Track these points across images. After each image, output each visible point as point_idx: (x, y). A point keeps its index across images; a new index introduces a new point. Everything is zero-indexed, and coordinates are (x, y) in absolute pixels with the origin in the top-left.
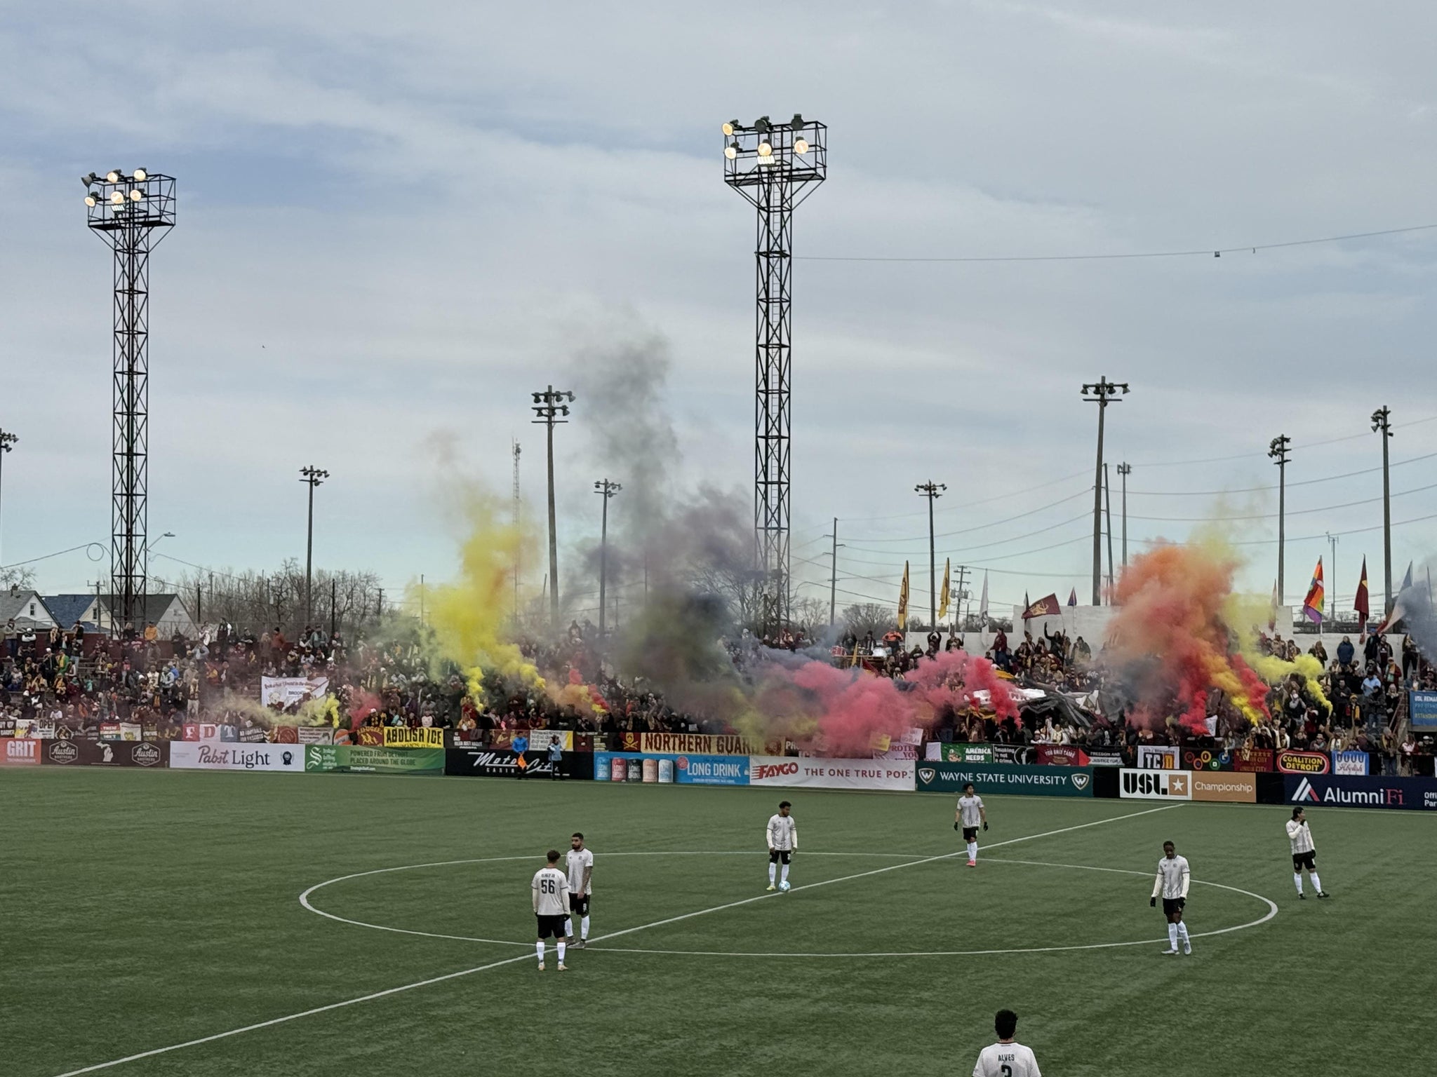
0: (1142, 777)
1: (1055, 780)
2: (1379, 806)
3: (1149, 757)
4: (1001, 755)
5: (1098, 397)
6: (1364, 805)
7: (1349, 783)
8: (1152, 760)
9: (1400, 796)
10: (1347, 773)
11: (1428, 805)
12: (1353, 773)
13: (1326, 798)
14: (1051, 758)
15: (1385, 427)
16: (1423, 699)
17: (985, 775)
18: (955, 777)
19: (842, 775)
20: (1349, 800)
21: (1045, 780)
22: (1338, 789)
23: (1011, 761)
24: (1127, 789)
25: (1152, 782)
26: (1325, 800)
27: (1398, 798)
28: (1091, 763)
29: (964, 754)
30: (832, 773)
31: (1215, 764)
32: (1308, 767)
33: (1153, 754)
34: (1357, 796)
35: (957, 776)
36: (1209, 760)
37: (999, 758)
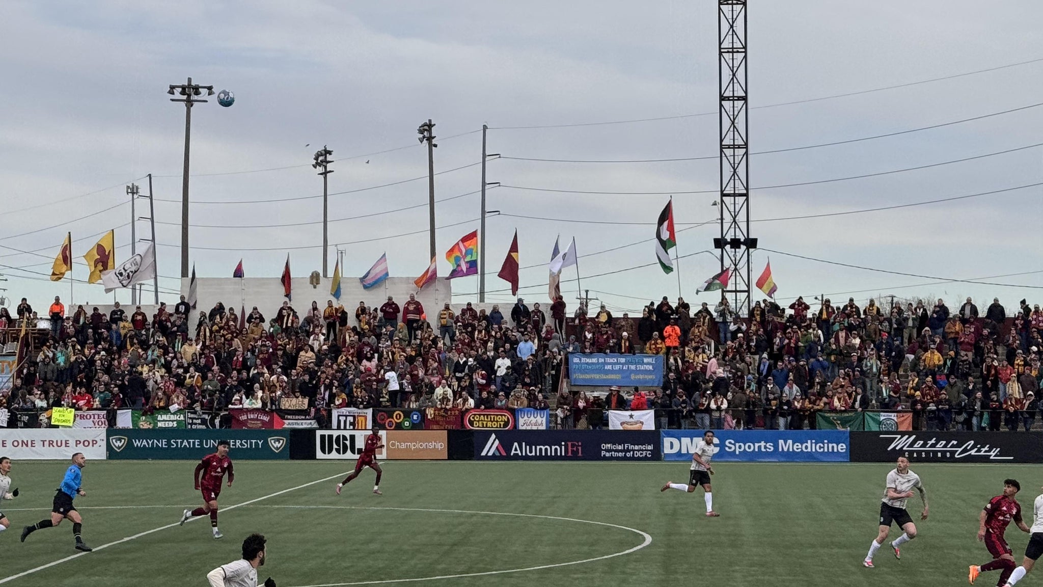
0: (338, 437)
1: (251, 443)
2: (561, 458)
3: (342, 419)
4: (194, 421)
5: (185, 97)
6: (547, 458)
7: (533, 437)
8: (345, 422)
9: (580, 448)
10: (529, 428)
11: (604, 455)
12: (535, 428)
13: (513, 452)
14: (244, 423)
15: (430, 139)
16: (580, 360)
17: (179, 441)
18: (148, 444)
19: (27, 445)
20: (533, 454)
21: (241, 444)
22: (524, 444)
23: (204, 427)
24: (323, 451)
25: (348, 443)
26: (512, 454)
27: (578, 450)
28: (285, 426)
29: (155, 421)
30: (16, 444)
31: (407, 424)
32: (495, 425)
33: (346, 416)
34: (541, 449)
35: (150, 443)
36: (401, 420)
37: (192, 424)
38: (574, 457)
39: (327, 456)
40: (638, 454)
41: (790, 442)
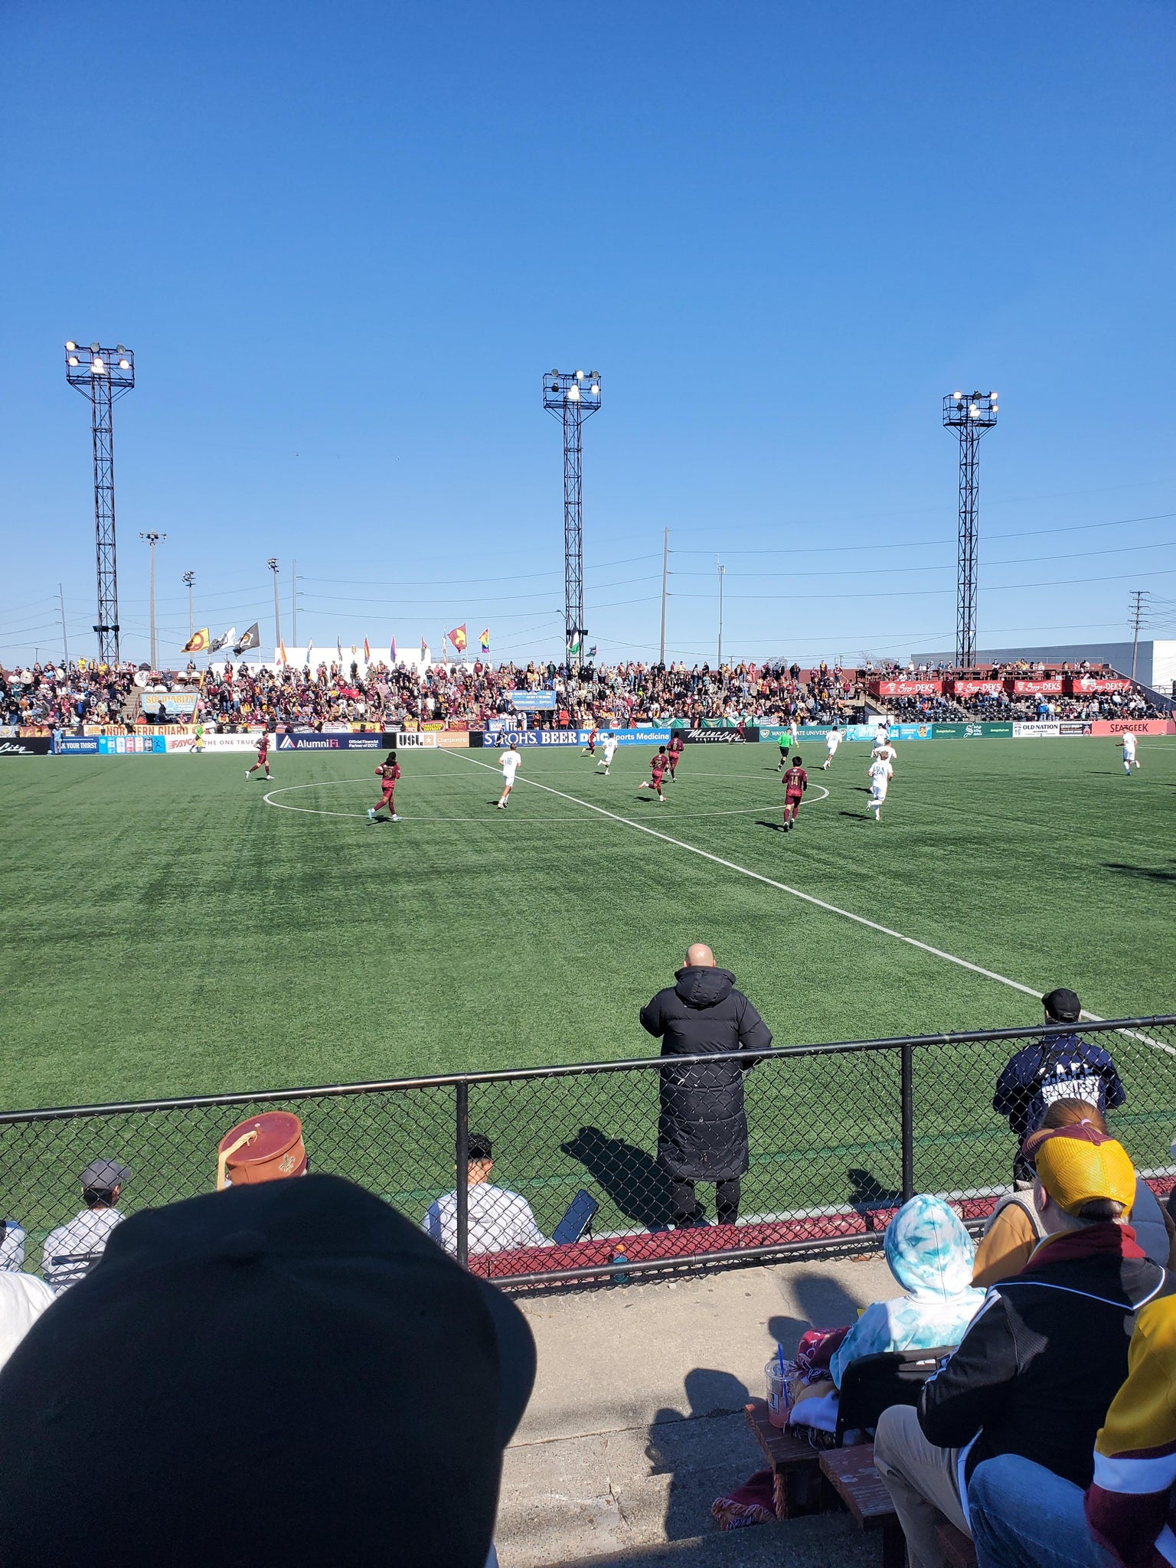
38: (334, 748)
39: (403, 747)
40: (369, 746)
41: (642, 734)
